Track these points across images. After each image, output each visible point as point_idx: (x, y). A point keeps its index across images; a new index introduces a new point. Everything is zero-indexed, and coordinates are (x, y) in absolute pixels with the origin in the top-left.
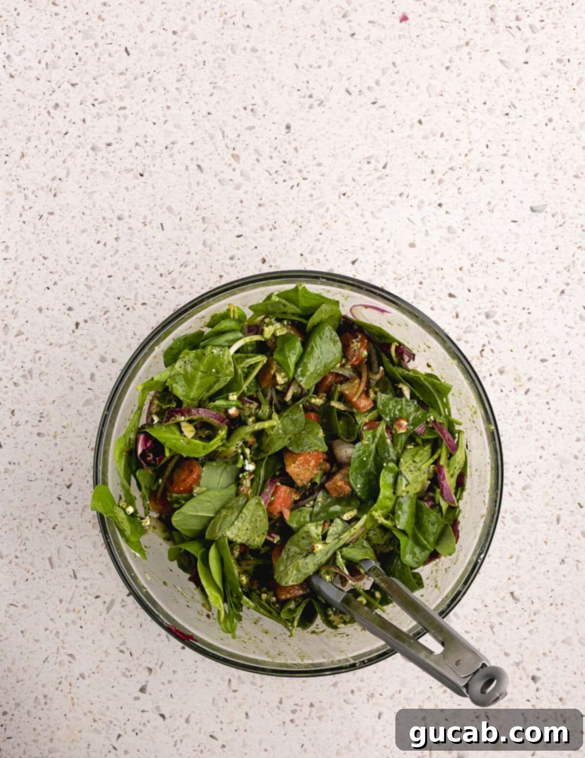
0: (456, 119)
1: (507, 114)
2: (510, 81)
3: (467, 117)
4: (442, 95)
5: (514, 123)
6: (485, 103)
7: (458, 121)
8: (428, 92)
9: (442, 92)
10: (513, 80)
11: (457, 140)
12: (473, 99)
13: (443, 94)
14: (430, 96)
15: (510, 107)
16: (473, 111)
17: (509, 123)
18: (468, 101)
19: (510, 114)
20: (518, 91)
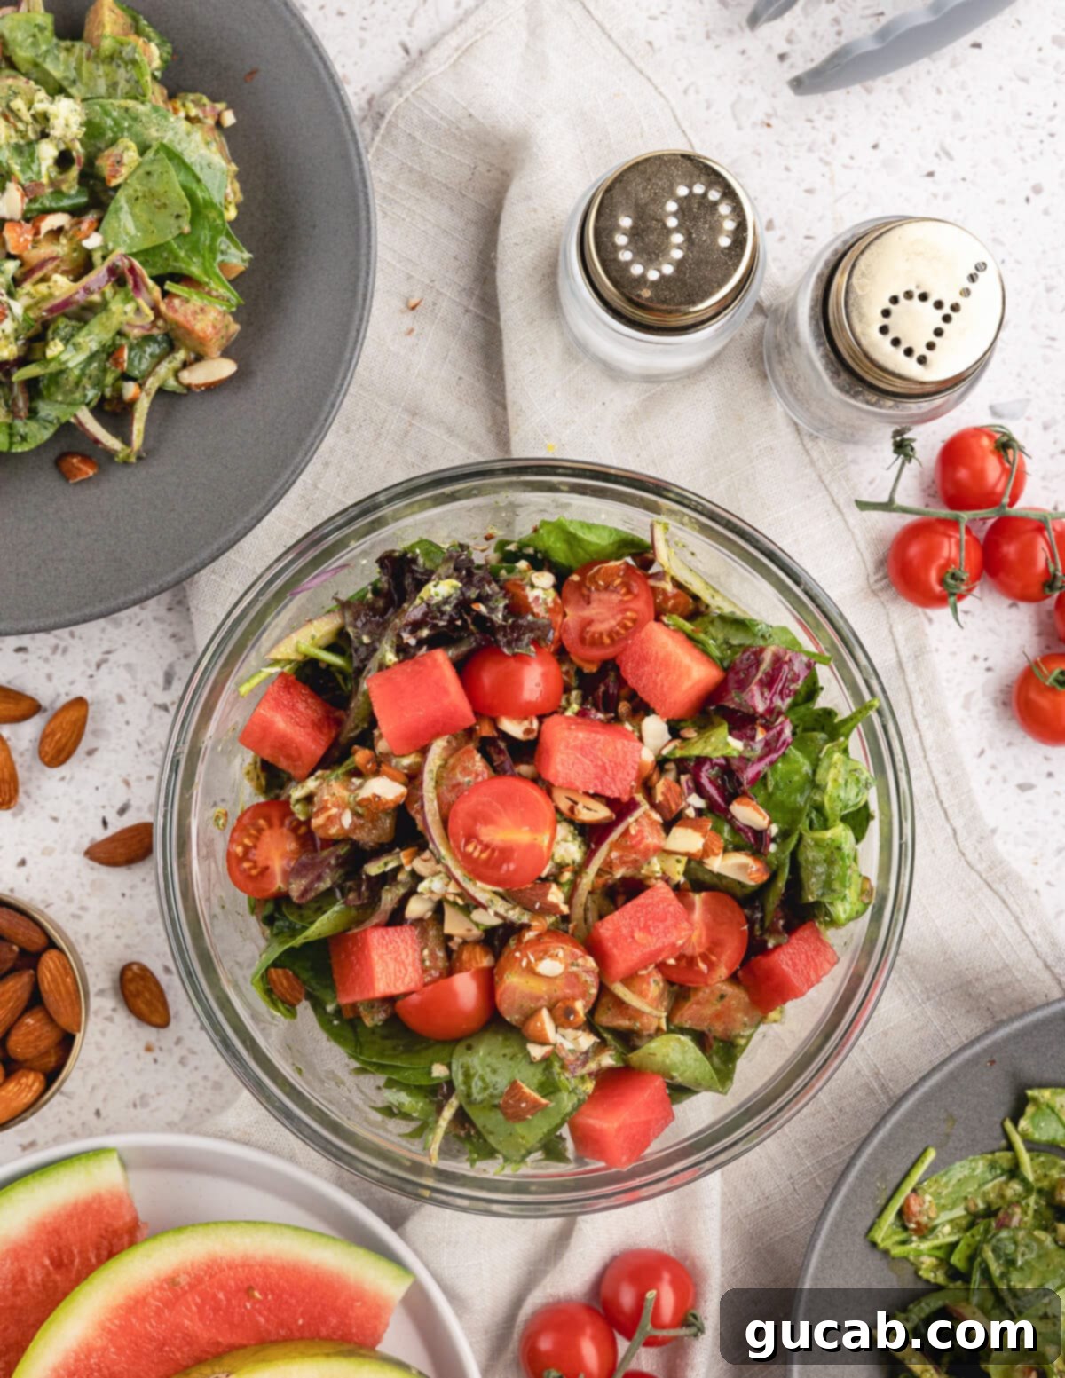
0: (805, 186)
1: (931, 174)
2: (939, 91)
3: (832, 180)
4: (769, 125)
5: (946, 197)
6: (875, 147)
7: (809, 191)
8: (735, 116)
9: (769, 116)
10: (944, 90)
11: (808, 237)
12: (847, 135)
13: (773, 122)
14: (739, 128)
15: (937, 155)
16: (845, 166)
17: (935, 196)
18: (833, 141)
19: (937, 174)
20: (957, 116)
